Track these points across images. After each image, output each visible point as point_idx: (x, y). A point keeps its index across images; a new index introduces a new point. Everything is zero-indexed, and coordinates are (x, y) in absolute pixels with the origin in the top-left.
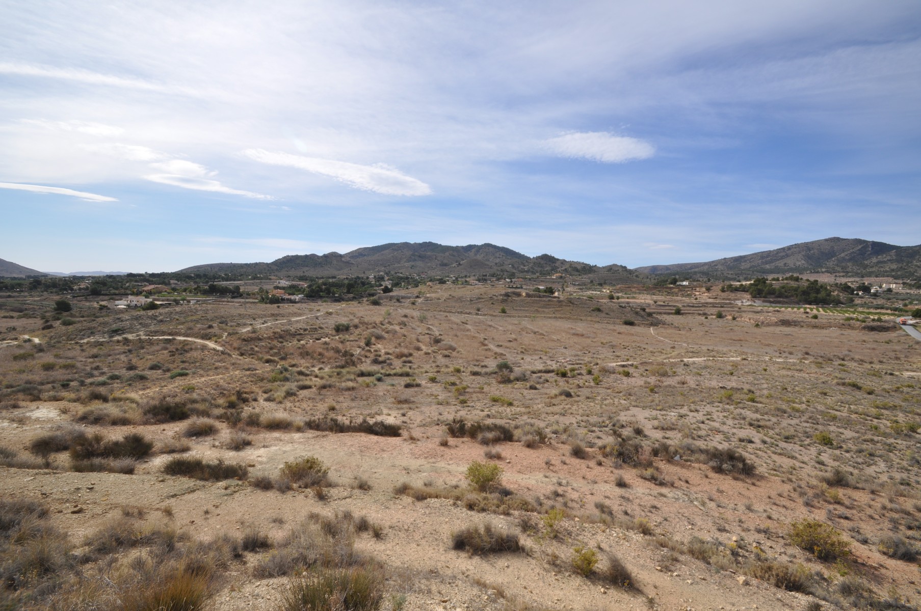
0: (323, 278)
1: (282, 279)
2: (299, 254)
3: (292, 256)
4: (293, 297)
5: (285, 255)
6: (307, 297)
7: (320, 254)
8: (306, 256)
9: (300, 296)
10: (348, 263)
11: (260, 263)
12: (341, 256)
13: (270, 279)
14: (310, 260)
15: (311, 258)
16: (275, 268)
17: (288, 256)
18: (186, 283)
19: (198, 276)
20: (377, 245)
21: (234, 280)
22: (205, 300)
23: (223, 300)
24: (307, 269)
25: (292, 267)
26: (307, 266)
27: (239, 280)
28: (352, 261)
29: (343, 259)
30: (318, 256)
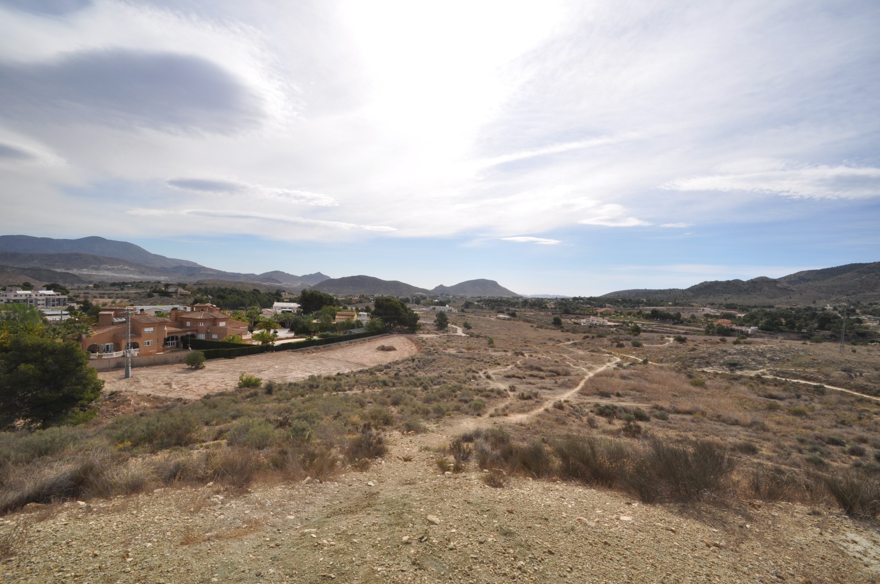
0: (755, 307)
1: (705, 307)
2: (719, 280)
3: (711, 282)
4: (744, 329)
5: (702, 281)
6: (762, 329)
7: (745, 279)
8: (728, 282)
9: (752, 328)
10: (785, 289)
11: (674, 289)
12: (775, 281)
13: (692, 306)
14: (734, 286)
15: (734, 284)
16: (692, 294)
17: (706, 282)
18: (618, 306)
19: (624, 301)
20: (830, 267)
21: (657, 306)
22: (649, 325)
23: (665, 325)
24: (729, 296)
25: (711, 294)
26: (729, 293)
27: (661, 306)
28: (792, 287)
29: (778, 285)
30: (743, 282)
